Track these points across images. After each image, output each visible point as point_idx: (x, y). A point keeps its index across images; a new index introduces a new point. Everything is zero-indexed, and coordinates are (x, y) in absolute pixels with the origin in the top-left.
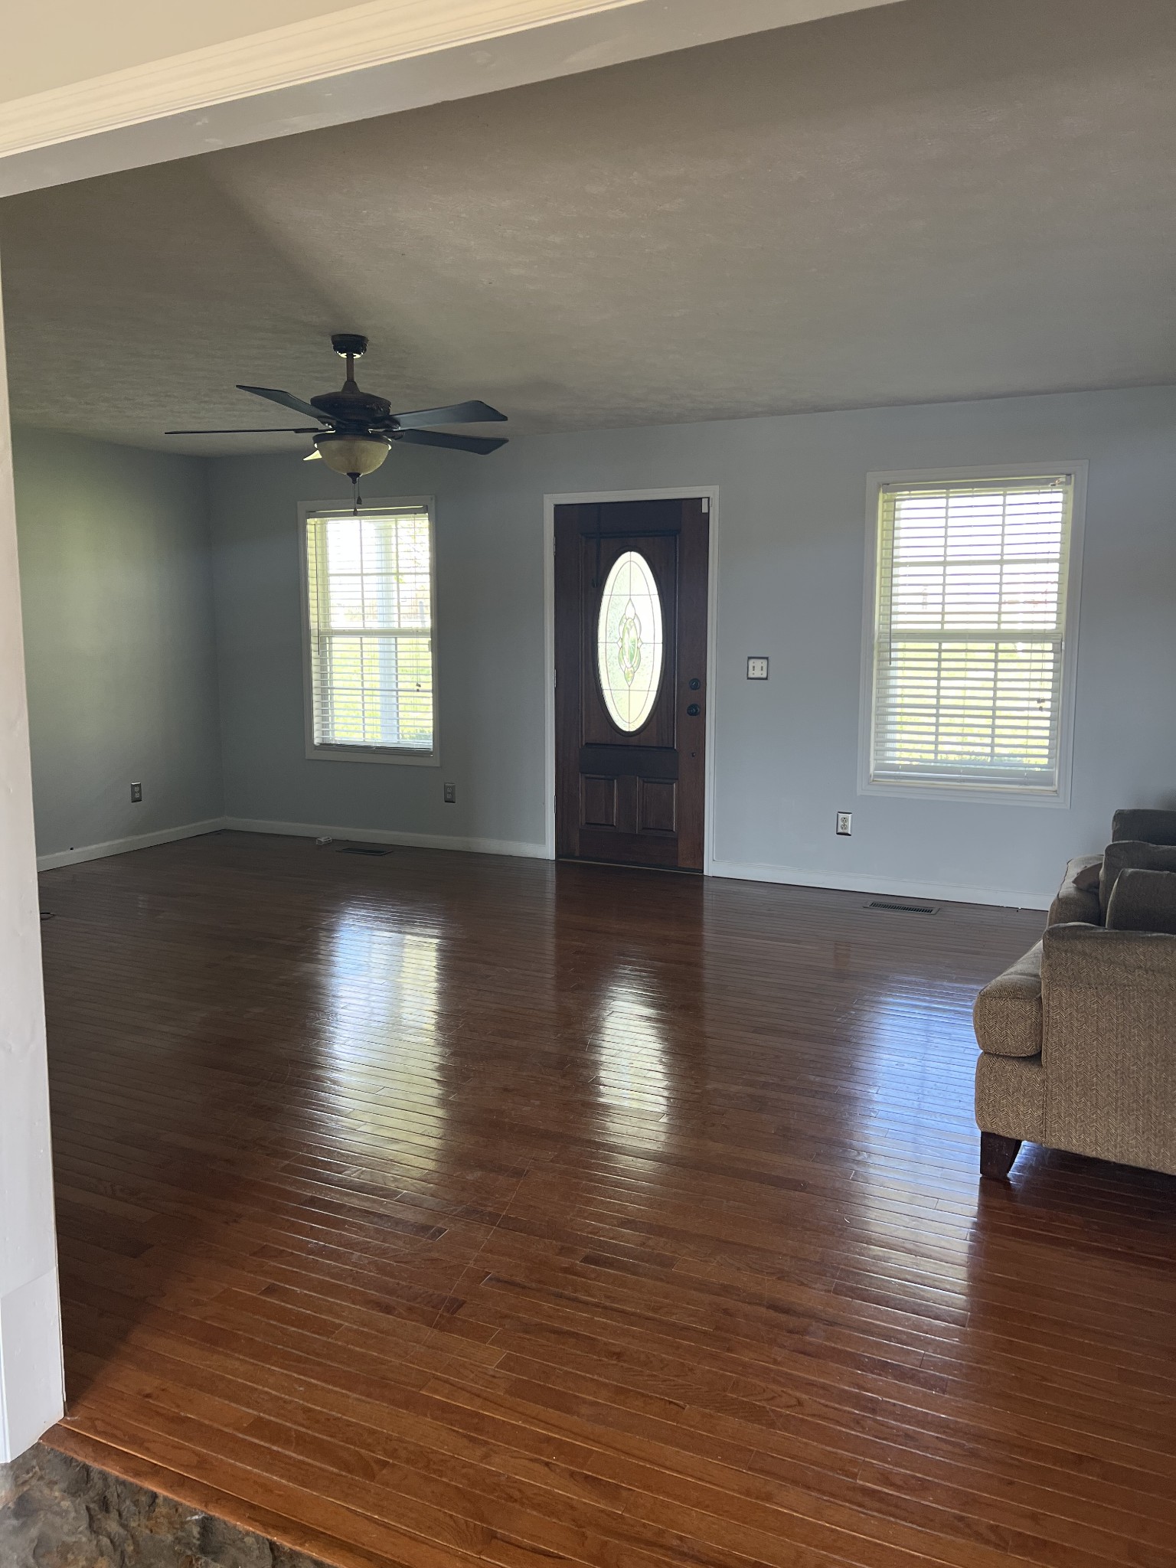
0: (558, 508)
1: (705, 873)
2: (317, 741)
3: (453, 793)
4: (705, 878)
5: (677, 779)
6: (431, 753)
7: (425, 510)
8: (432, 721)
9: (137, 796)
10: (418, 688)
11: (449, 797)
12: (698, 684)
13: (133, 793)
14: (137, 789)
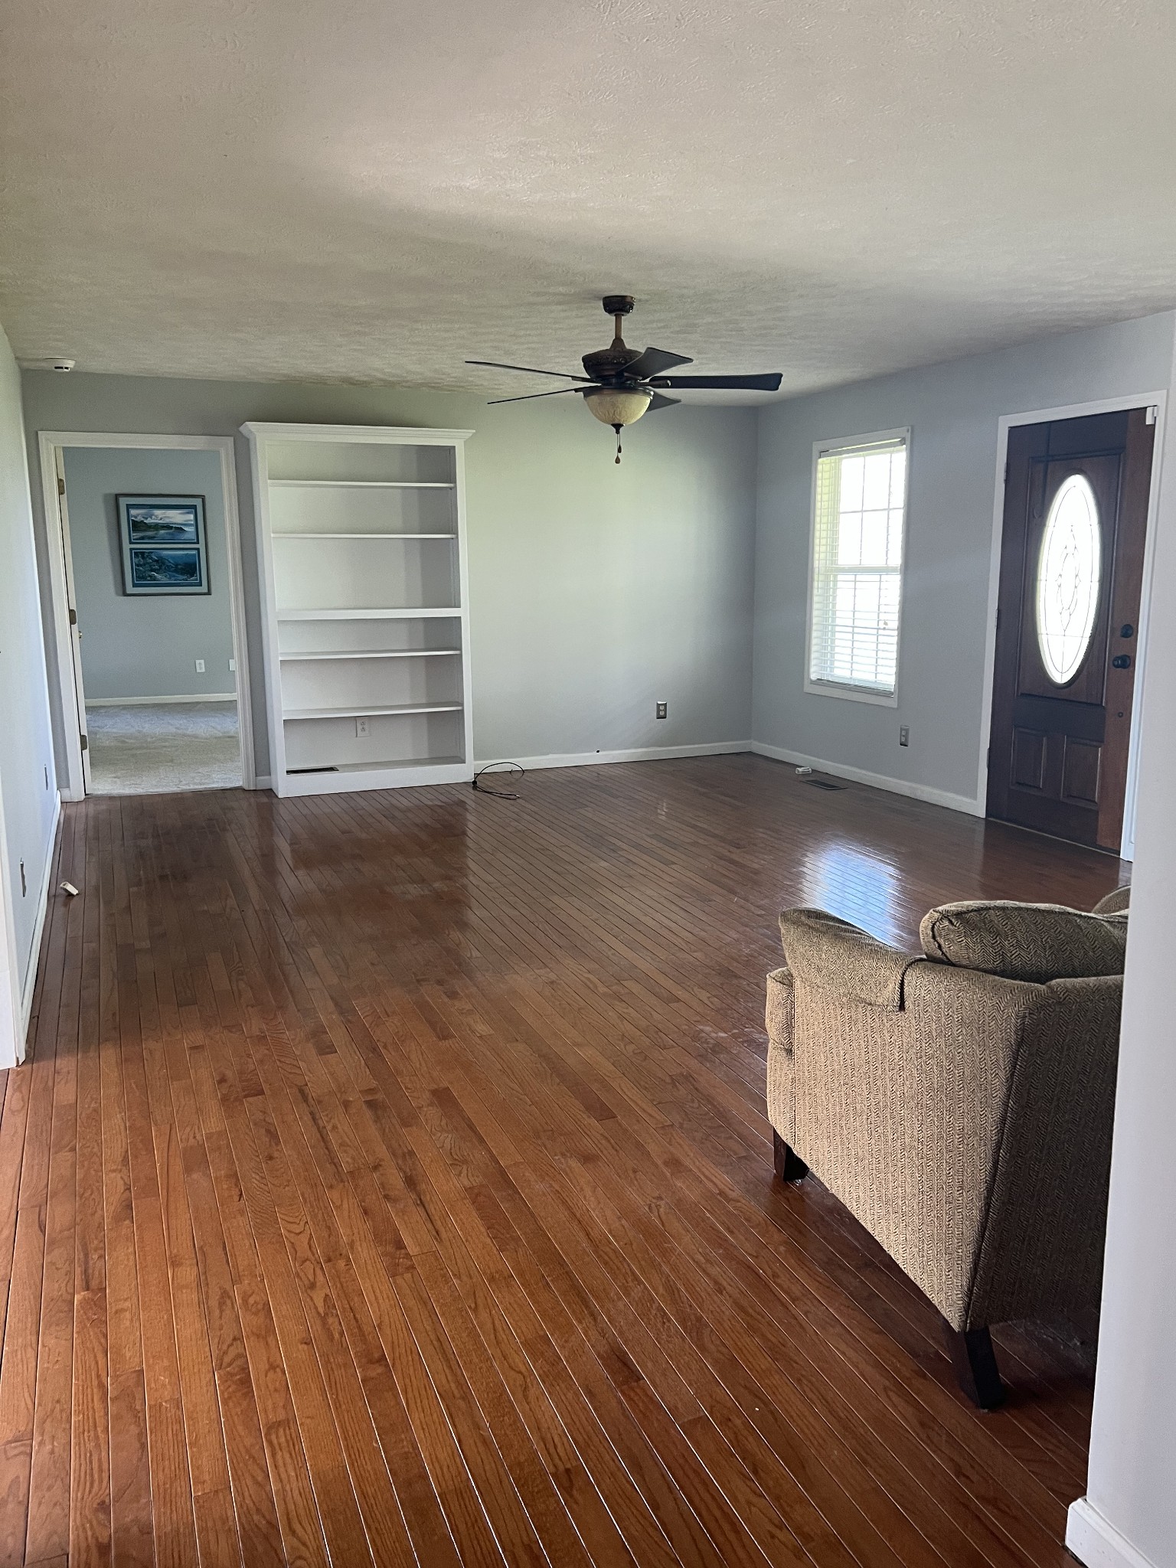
0: (1012, 430)
1: (1121, 857)
2: (814, 677)
3: (906, 736)
4: (1121, 861)
5: (1102, 742)
6: (892, 694)
7: (903, 442)
8: (895, 661)
9: (662, 713)
10: (885, 626)
11: (903, 740)
12: (1130, 631)
13: (659, 710)
14: (662, 708)
